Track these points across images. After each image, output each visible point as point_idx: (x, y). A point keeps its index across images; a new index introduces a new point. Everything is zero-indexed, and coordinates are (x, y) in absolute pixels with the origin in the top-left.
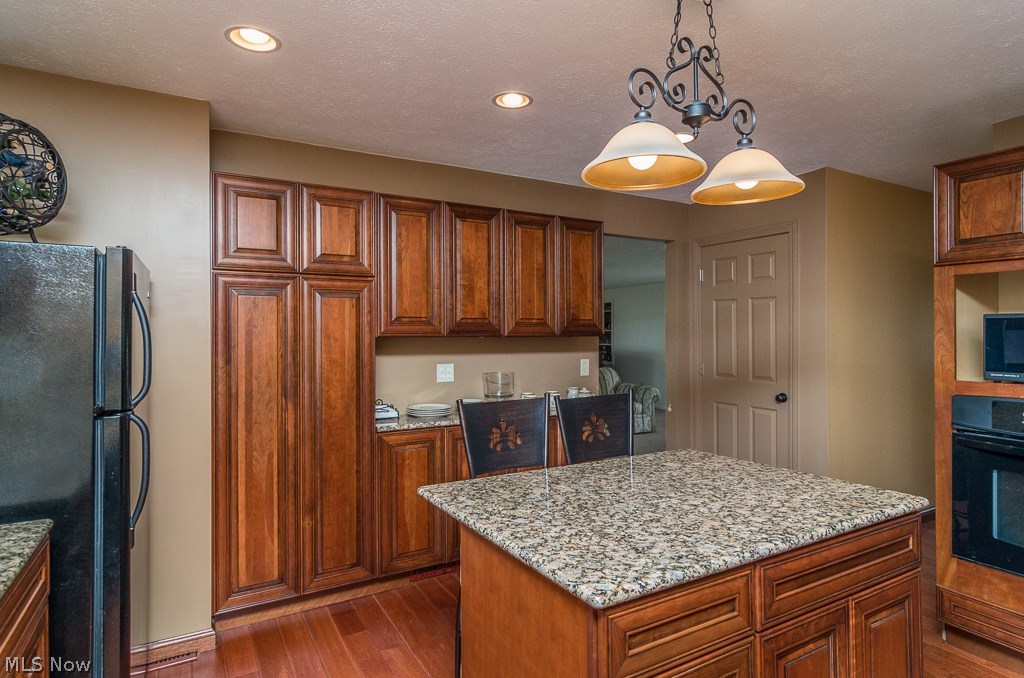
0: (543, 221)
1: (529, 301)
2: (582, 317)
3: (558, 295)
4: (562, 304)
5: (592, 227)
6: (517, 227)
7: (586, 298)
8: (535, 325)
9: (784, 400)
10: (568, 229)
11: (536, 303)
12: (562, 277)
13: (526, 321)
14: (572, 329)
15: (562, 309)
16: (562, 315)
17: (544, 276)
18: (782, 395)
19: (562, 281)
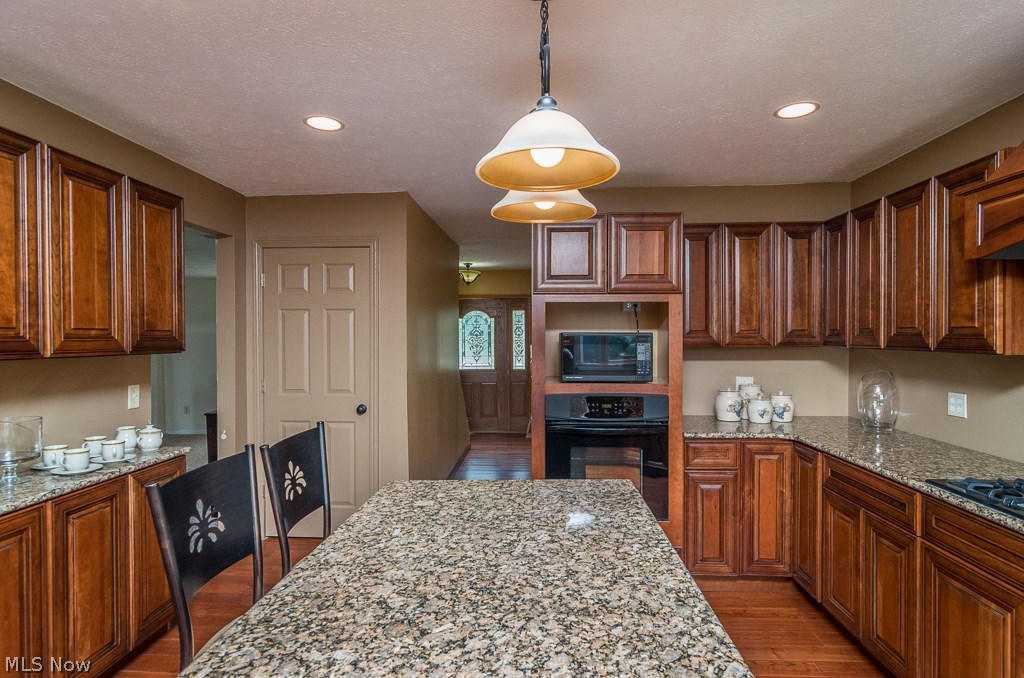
0: (106, 180)
1: (87, 300)
2: (160, 327)
3: (127, 294)
4: (133, 308)
5: (171, 202)
6: (66, 178)
7: (164, 301)
8: (96, 338)
9: (364, 411)
10: (140, 199)
11: (97, 305)
12: (133, 266)
13: (81, 332)
14: (146, 344)
15: (133, 315)
16: (133, 324)
17: (108, 265)
18: (361, 406)
19: (133, 274)
